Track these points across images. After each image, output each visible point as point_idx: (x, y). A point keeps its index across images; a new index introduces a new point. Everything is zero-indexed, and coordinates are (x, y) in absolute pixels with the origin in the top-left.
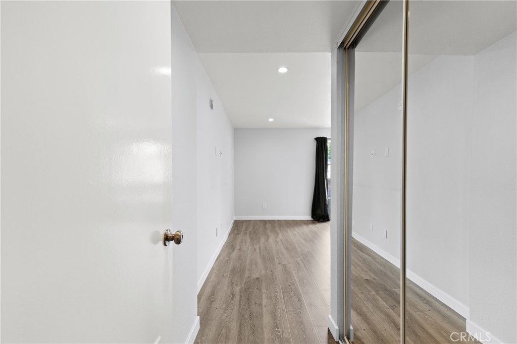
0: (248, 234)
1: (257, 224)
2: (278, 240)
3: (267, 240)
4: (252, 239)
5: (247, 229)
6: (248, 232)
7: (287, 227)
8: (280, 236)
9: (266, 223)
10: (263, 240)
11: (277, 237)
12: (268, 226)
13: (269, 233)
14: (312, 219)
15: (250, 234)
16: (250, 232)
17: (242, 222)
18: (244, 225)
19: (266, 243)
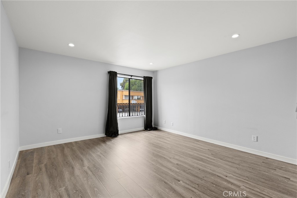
0: (44, 169)
1: (53, 151)
2: (86, 168)
3: (72, 173)
4: (51, 177)
5: (40, 162)
6: (43, 166)
7: (88, 148)
8: (86, 163)
9: (63, 148)
10: (67, 175)
11: (83, 165)
12: (67, 151)
13: (71, 160)
14: (106, 136)
15: (46, 168)
16: (46, 165)
17: (31, 152)
18: (35, 156)
19: (73, 178)
